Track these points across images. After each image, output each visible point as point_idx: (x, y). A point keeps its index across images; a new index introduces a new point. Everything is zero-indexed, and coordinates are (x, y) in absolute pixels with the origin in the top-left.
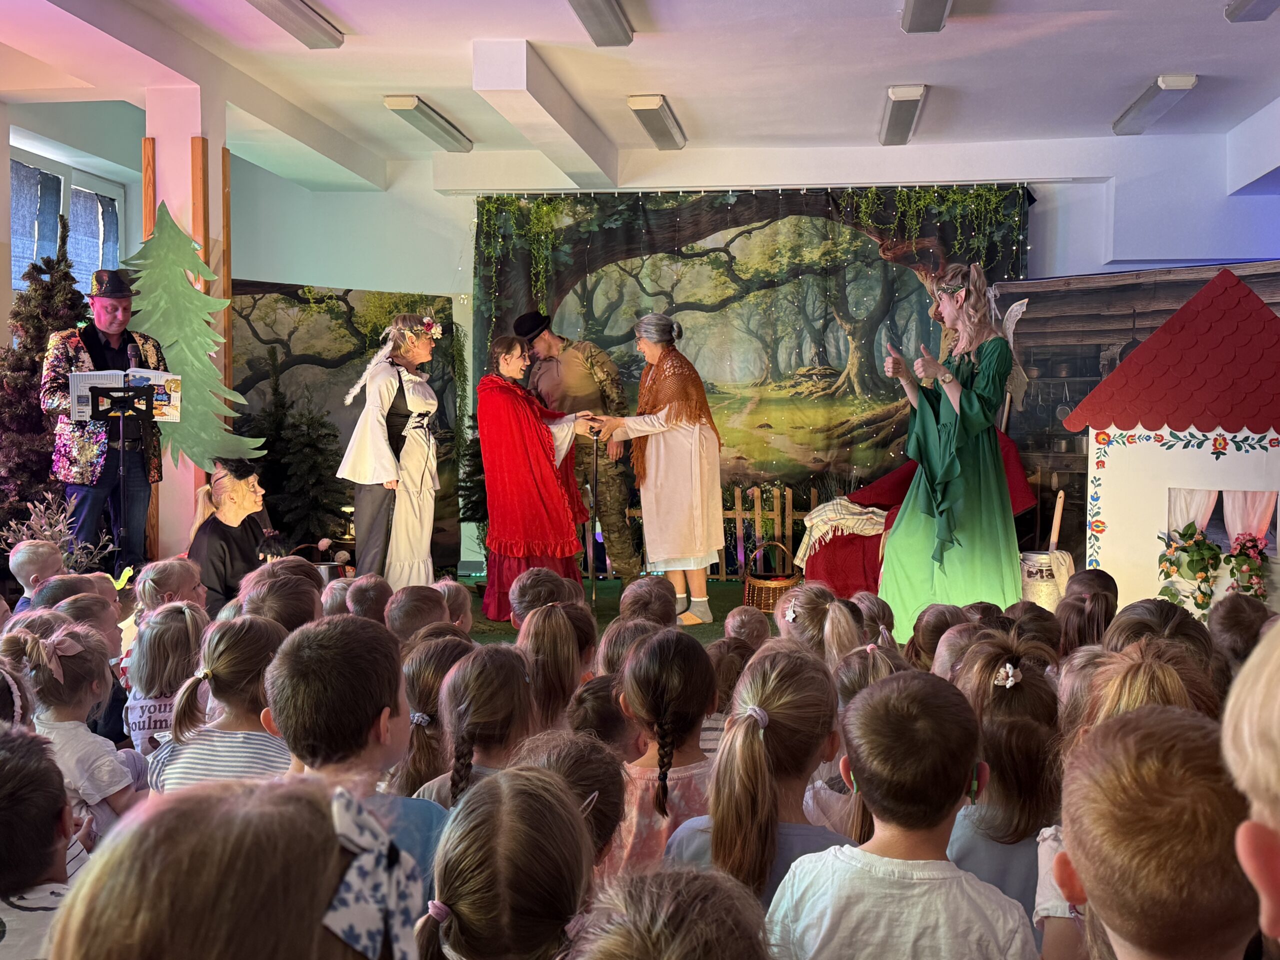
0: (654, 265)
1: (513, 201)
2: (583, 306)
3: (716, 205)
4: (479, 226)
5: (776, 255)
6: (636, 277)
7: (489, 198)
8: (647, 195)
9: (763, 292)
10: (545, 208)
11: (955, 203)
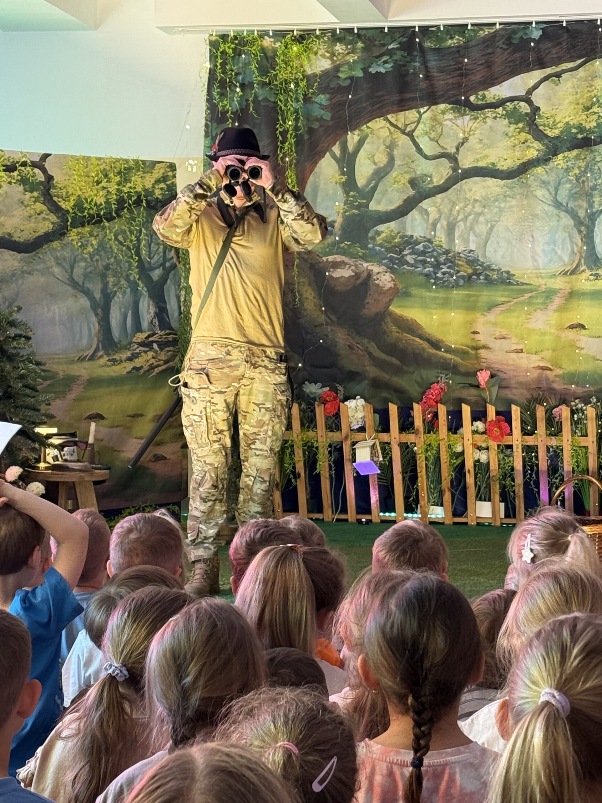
0: (434, 119)
1: (255, 39)
2: (343, 173)
3: (515, 41)
4: (212, 72)
5: (593, 104)
6: (410, 135)
7: (224, 37)
8: (425, 30)
9: (575, 152)
10: (295, 49)
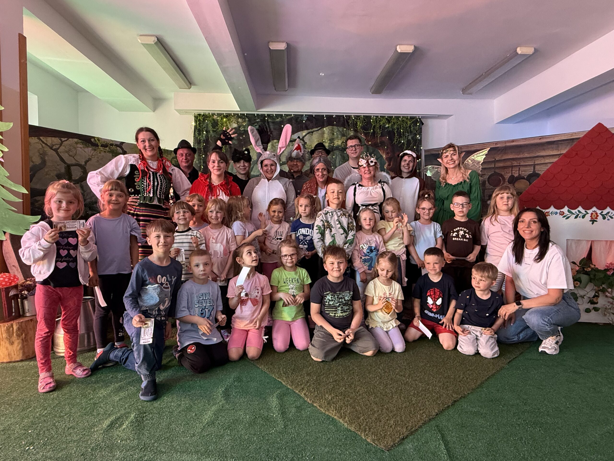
3: (298, 121)
4: (195, 127)
7: (199, 115)
8: (269, 115)
10: (225, 120)
11: (394, 123)
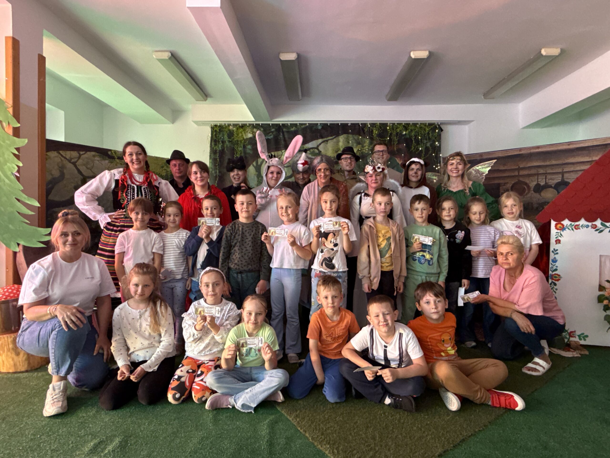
1: (226, 126)
2: (257, 172)
3: (314, 130)
4: (212, 137)
7: (216, 126)
10: (240, 130)
11: (412, 130)
